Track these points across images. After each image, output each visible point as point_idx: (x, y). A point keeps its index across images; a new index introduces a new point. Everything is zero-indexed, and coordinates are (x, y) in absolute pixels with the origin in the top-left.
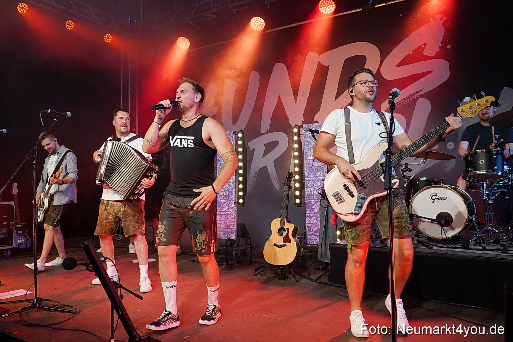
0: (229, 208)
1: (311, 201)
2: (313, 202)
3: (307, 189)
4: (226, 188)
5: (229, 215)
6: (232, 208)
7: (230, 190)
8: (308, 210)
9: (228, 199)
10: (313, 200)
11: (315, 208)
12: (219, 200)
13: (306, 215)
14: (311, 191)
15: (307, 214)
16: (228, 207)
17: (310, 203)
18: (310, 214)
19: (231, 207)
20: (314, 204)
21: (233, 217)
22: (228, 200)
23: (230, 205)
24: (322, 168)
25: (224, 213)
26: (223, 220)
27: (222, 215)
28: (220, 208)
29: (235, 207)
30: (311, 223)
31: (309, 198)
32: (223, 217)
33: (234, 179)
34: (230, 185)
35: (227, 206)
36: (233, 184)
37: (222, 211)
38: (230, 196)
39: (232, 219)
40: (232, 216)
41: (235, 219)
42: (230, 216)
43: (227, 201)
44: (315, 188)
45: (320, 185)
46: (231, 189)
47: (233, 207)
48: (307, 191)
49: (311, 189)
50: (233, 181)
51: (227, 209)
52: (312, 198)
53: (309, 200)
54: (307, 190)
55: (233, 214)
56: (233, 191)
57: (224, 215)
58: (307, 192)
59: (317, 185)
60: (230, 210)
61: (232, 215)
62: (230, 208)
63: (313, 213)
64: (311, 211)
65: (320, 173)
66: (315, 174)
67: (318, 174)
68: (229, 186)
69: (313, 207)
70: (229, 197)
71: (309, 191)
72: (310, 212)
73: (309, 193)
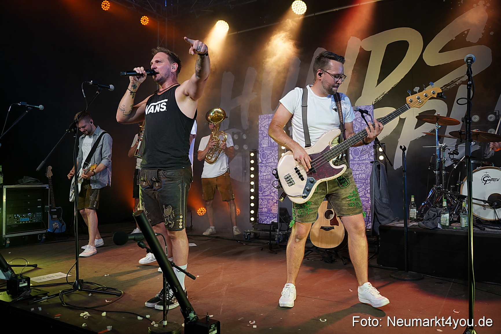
0: (271, 192)
4: (268, 172)
5: (271, 199)
6: (274, 192)
10: (358, 183)
12: (260, 184)
14: (356, 175)
16: (270, 191)
19: (273, 191)
20: (359, 187)
21: (275, 202)
24: (368, 151)
25: (266, 197)
26: (265, 204)
27: (264, 200)
28: (262, 192)
29: (277, 191)
32: (265, 202)
35: (269, 190)
37: (264, 195)
39: (274, 203)
40: (274, 201)
41: (277, 204)
42: (272, 201)
43: (269, 185)
44: (360, 171)
45: (365, 169)
47: (276, 191)
49: (356, 173)
51: (269, 193)
55: (276, 198)
57: (265, 200)
59: (362, 169)
60: (272, 194)
61: (274, 199)
62: (272, 192)
65: (366, 156)
66: (360, 157)
67: (363, 157)
70: (271, 181)
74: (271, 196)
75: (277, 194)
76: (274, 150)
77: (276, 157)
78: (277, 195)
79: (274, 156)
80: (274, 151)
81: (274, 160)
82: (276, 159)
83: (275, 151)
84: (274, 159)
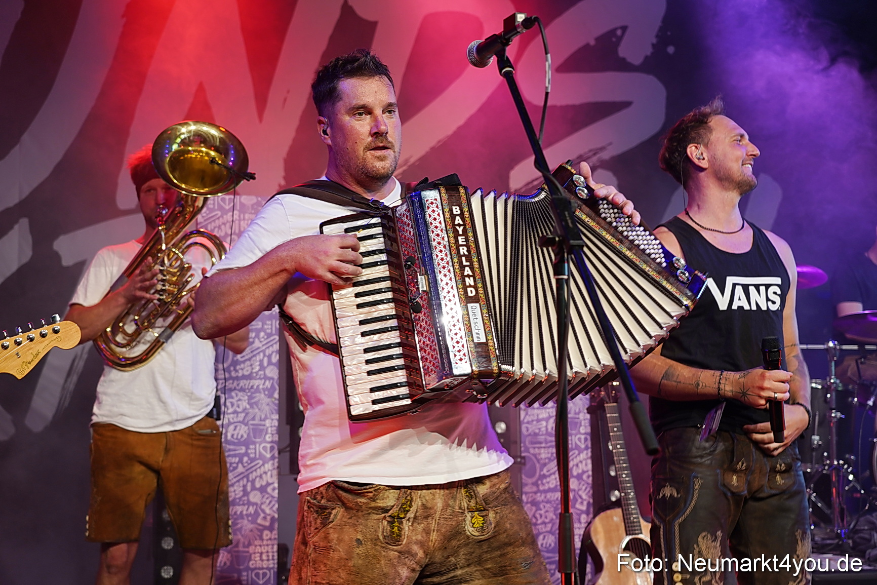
0: (249, 488)
1: (537, 451)
2: (543, 456)
3: (527, 414)
4: (235, 412)
5: (248, 515)
6: (263, 490)
7: (253, 419)
8: (530, 481)
9: (246, 454)
10: (544, 448)
11: (551, 474)
13: (524, 497)
14: (539, 421)
15: (526, 493)
16: (245, 486)
17: (536, 458)
18: (535, 493)
19: (258, 485)
20: (547, 461)
21: (267, 524)
22: (246, 459)
23: (252, 477)
29: (276, 485)
30: (539, 521)
31: (532, 443)
33: (272, 379)
34: (256, 400)
35: (238, 481)
36: (270, 396)
38: (254, 443)
39: (261, 531)
40: (260, 521)
41: (275, 532)
42: (254, 522)
43: (241, 461)
46: (257, 418)
47: (268, 484)
48: (526, 421)
49: (538, 415)
50: (268, 384)
51: (241, 493)
52: (541, 443)
53: (532, 451)
54: (528, 418)
55: (268, 511)
56: (268, 423)
58: (528, 423)
60: (255, 497)
62: (254, 488)
63: (545, 491)
64: (538, 486)
68: (251, 405)
69: (545, 471)
70: (247, 448)
71: (533, 421)
72: (535, 489)
73: (533, 428)
74: (249, 503)
75: (276, 494)
76: (262, 329)
77: (270, 357)
78: (273, 497)
79: (264, 351)
80: (262, 334)
81: (262, 368)
82: (270, 363)
83: (269, 335)
84: (261, 365)
